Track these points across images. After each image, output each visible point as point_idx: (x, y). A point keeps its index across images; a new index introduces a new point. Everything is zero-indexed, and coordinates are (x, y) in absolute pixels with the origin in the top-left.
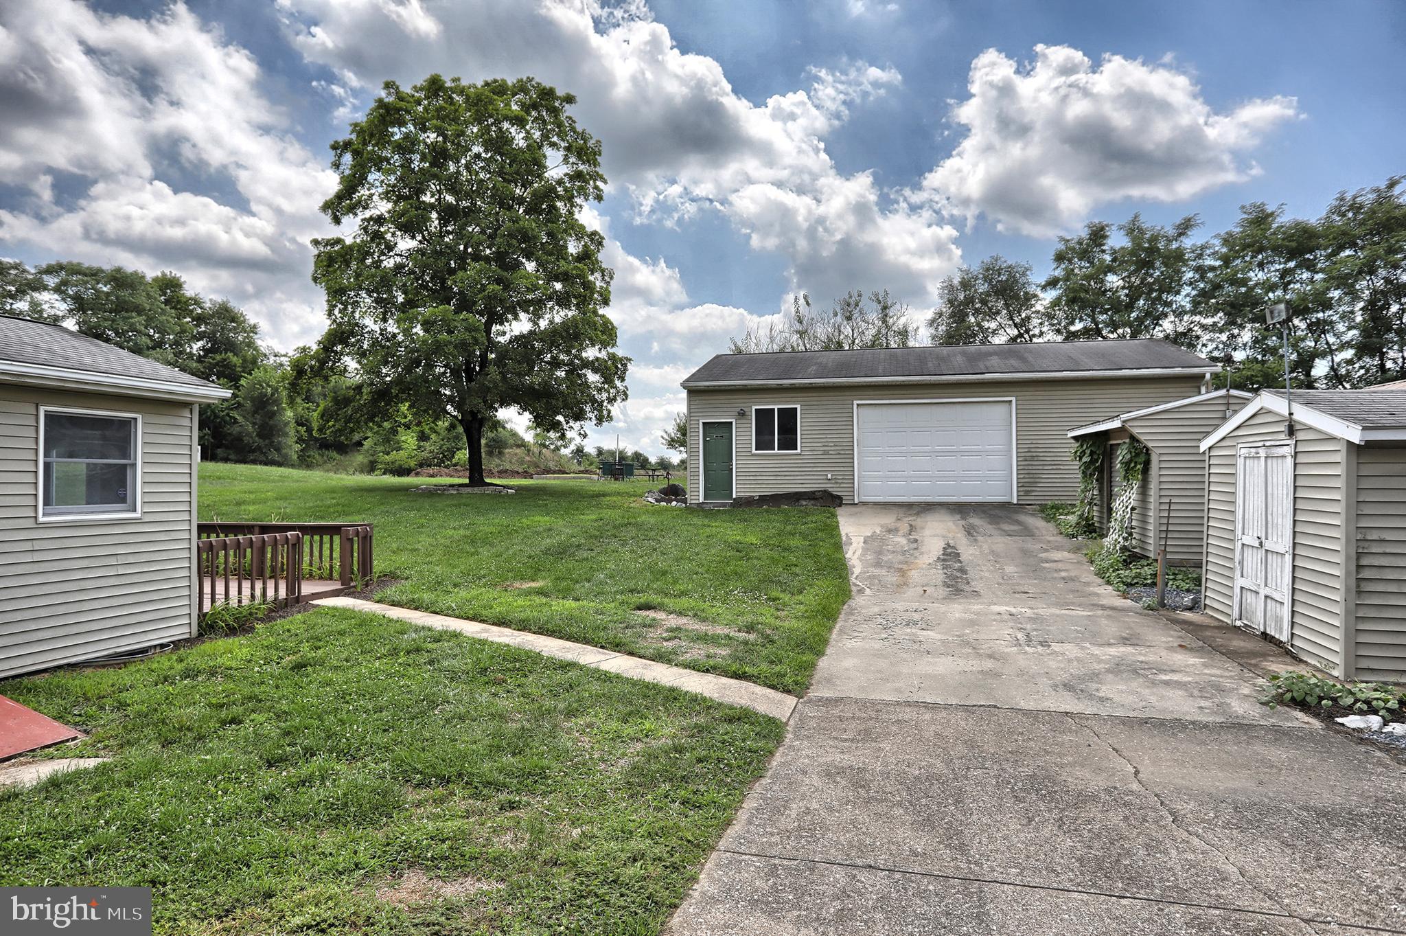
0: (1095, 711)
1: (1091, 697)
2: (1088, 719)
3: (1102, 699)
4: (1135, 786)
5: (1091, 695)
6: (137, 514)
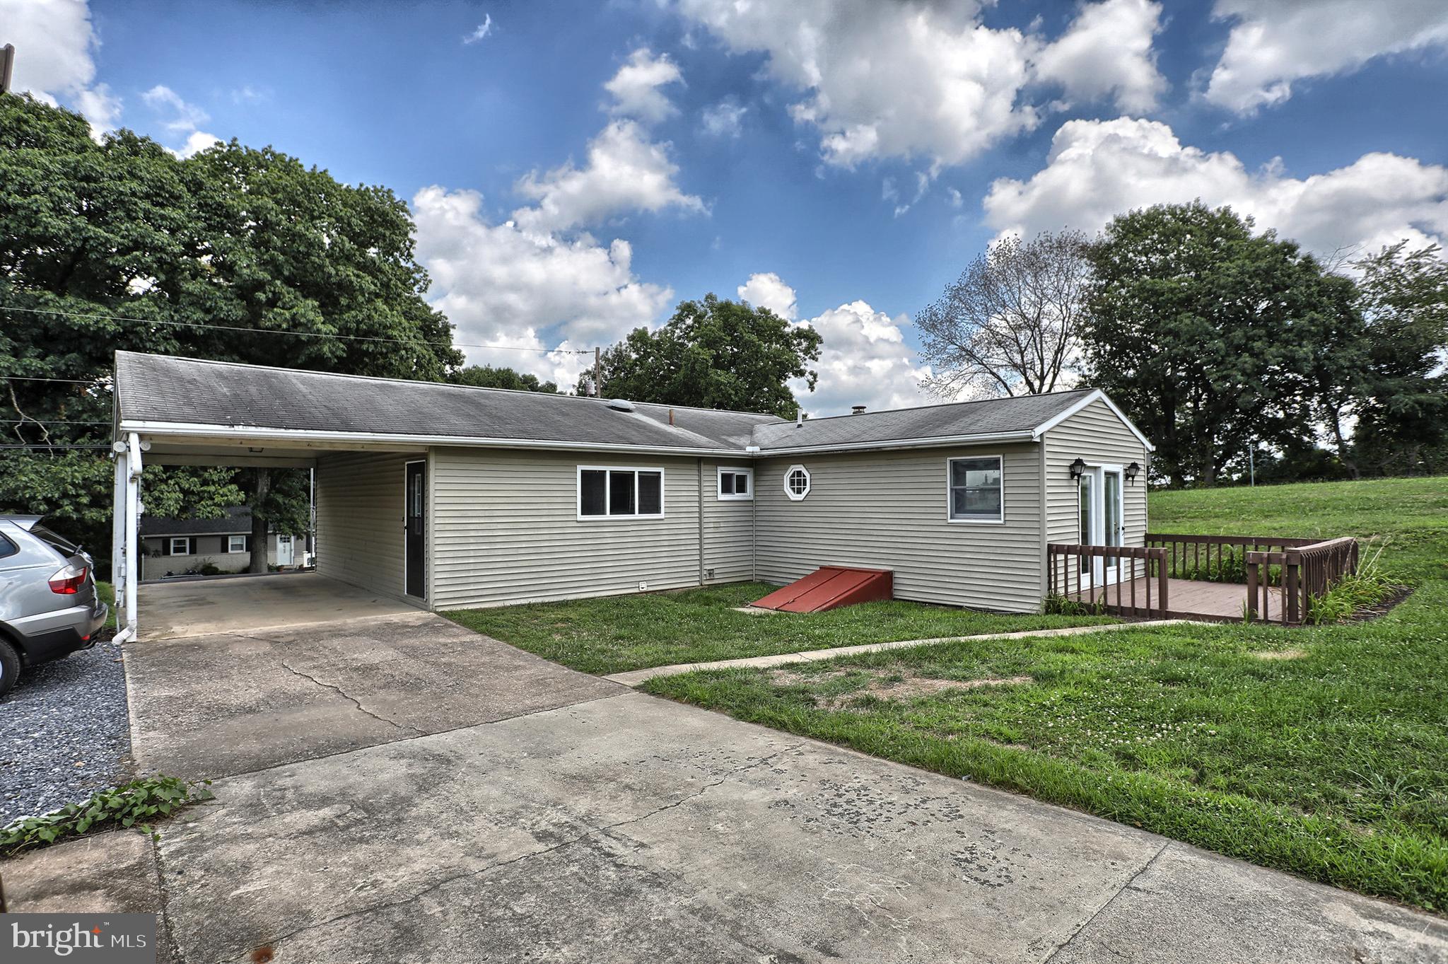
0: (402, 743)
1: (413, 756)
2: (406, 735)
3: (400, 756)
4: (359, 699)
5: (414, 757)
6: (1001, 522)
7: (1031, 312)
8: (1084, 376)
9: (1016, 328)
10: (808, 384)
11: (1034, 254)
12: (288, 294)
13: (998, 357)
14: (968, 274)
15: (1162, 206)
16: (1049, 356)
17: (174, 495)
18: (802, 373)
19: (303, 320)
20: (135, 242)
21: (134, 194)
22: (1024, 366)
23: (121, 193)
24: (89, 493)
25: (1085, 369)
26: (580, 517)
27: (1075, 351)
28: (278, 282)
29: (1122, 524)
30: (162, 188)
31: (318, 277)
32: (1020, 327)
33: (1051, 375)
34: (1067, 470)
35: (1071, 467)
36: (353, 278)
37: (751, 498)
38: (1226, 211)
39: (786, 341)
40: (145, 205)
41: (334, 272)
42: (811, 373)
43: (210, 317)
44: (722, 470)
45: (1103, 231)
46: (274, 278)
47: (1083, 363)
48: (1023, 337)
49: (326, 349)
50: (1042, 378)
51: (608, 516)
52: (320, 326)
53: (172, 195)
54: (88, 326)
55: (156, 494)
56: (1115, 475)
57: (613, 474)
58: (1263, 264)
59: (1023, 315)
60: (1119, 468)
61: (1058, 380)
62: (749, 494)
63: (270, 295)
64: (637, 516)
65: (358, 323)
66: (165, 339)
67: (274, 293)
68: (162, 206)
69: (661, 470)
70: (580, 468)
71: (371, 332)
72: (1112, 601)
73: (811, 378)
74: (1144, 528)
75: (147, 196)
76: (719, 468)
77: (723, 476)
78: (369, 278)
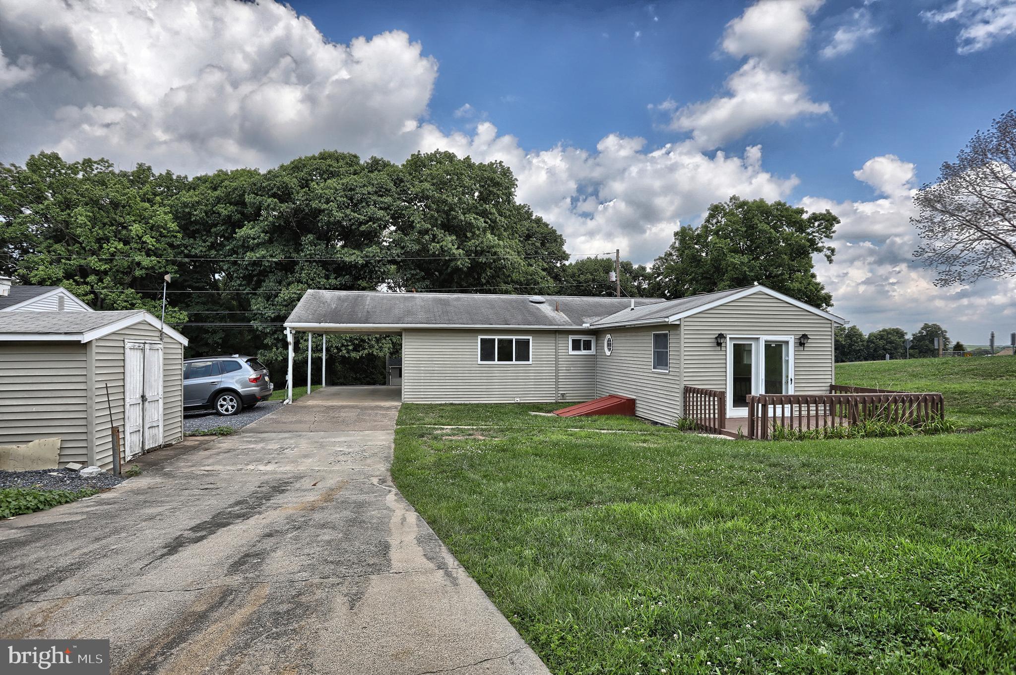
6: (668, 372)
10: (826, 259)
12: (440, 233)
17: (388, 345)
18: (819, 250)
19: (446, 249)
20: (370, 217)
21: (369, 193)
23: (364, 194)
24: (353, 344)
26: (480, 362)
28: (435, 228)
29: (791, 377)
30: (382, 187)
31: (455, 222)
34: (713, 340)
36: (473, 221)
37: (594, 353)
39: (801, 226)
40: (375, 198)
41: (463, 219)
42: (829, 248)
43: (403, 251)
44: (571, 338)
46: (433, 227)
49: (459, 263)
51: (496, 362)
52: (454, 251)
53: (386, 190)
54: (351, 262)
55: (380, 345)
57: (499, 341)
60: (791, 339)
62: (592, 351)
63: (431, 236)
64: (514, 362)
65: (476, 247)
66: (384, 265)
67: (433, 235)
68: (382, 196)
69: (530, 338)
70: (480, 337)
71: (482, 252)
73: (829, 253)
74: (830, 381)
75: (376, 192)
76: (570, 336)
77: (573, 341)
78: (482, 220)
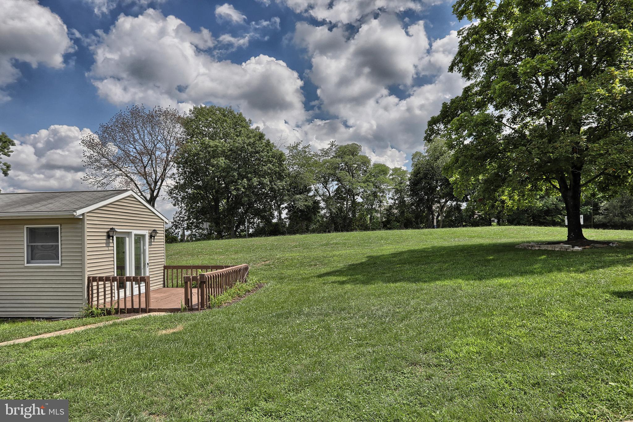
6: (59, 265)
7: (150, 146)
8: (177, 182)
9: (141, 154)
11: (152, 116)
13: (130, 169)
14: (114, 120)
15: (215, 107)
16: (160, 170)
22: (146, 174)
25: (177, 179)
27: (173, 170)
29: (147, 261)
32: (143, 153)
33: (160, 181)
34: (105, 234)
35: (108, 232)
38: (241, 115)
42: (5, 164)
45: (188, 112)
47: (176, 176)
48: (145, 159)
50: (156, 182)
56: (144, 236)
58: (252, 140)
59: (145, 147)
60: (146, 233)
61: (164, 183)
72: (122, 306)
73: (4, 168)
74: (163, 263)
